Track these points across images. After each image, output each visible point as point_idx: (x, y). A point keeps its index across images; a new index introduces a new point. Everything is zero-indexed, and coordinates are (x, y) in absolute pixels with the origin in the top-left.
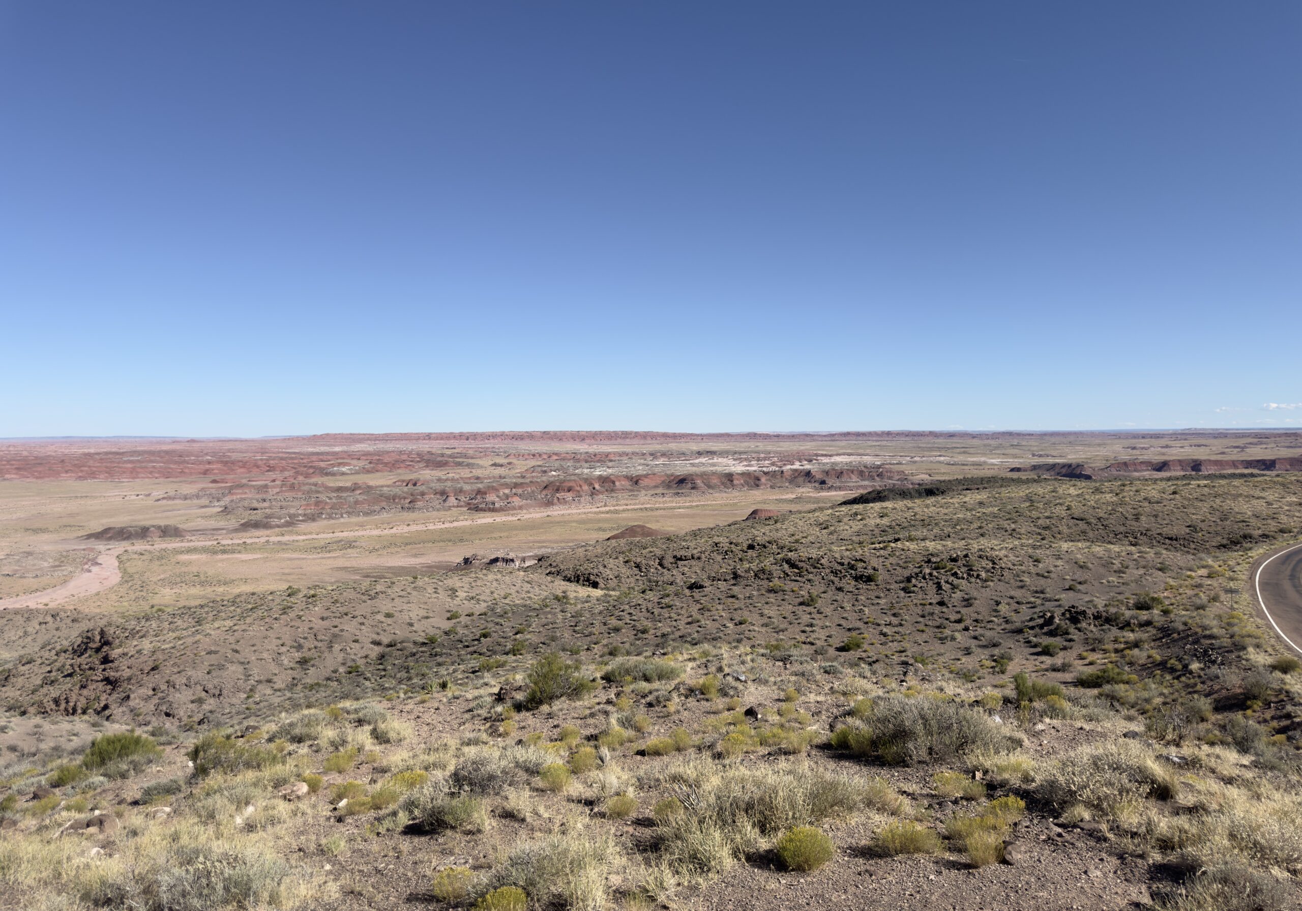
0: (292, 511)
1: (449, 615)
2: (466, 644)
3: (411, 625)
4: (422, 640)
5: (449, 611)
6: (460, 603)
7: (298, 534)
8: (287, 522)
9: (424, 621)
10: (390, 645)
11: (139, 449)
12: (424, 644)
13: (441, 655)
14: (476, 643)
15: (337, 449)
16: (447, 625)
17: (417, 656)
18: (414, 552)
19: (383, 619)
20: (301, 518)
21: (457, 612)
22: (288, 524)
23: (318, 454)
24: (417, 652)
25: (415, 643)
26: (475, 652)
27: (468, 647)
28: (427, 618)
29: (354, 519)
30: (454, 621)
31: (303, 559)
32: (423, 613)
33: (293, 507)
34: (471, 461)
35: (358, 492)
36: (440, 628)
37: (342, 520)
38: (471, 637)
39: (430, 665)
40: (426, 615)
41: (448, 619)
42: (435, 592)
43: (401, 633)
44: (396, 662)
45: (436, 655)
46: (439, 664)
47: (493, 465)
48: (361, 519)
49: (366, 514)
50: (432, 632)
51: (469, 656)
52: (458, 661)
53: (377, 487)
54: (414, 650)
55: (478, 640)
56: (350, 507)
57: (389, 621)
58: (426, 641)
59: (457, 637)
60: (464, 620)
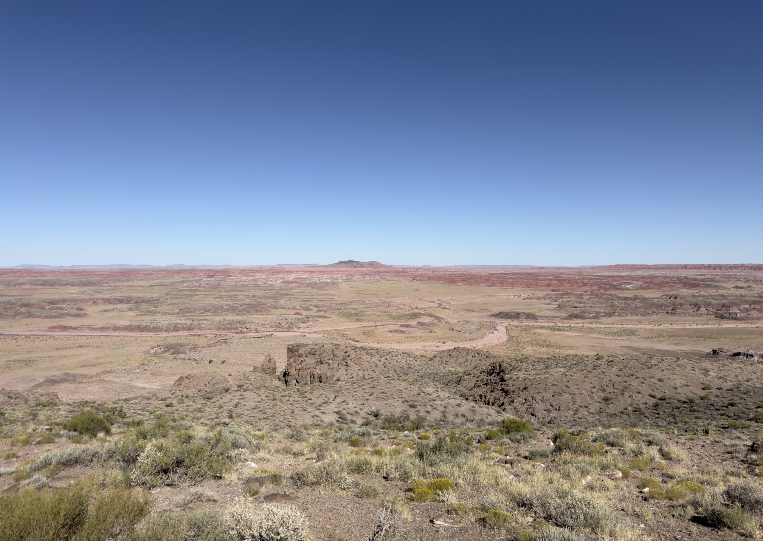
0: (597, 310)
1: (703, 386)
2: (717, 408)
3: (676, 389)
4: (683, 400)
5: (703, 384)
6: (712, 379)
7: (600, 323)
8: (594, 316)
9: (684, 388)
10: (661, 399)
11: (515, 272)
12: (685, 402)
13: (698, 412)
14: (725, 408)
15: (624, 274)
16: (703, 393)
17: (681, 409)
18: (675, 342)
19: (656, 382)
20: (602, 314)
21: (709, 385)
22: (595, 317)
23: (612, 276)
24: (681, 407)
25: (679, 401)
26: (724, 414)
27: (718, 410)
28: (687, 386)
29: (635, 318)
30: (707, 391)
31: (604, 339)
32: (684, 382)
33: (598, 307)
34: (717, 284)
35: (638, 301)
36: (697, 394)
37: (627, 318)
38: (720, 404)
39: (691, 416)
40: (687, 384)
41: (703, 389)
42: (693, 370)
43: (669, 393)
44: (666, 410)
45: (694, 411)
46: (697, 418)
47: (734, 287)
48: (640, 318)
49: (643, 315)
50: (691, 396)
51: (719, 417)
52: (711, 418)
53: (650, 298)
54: (679, 405)
55: (727, 407)
56: (632, 310)
57: (661, 384)
58: (687, 401)
59: (710, 402)
60: (714, 391)
